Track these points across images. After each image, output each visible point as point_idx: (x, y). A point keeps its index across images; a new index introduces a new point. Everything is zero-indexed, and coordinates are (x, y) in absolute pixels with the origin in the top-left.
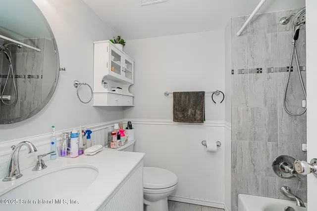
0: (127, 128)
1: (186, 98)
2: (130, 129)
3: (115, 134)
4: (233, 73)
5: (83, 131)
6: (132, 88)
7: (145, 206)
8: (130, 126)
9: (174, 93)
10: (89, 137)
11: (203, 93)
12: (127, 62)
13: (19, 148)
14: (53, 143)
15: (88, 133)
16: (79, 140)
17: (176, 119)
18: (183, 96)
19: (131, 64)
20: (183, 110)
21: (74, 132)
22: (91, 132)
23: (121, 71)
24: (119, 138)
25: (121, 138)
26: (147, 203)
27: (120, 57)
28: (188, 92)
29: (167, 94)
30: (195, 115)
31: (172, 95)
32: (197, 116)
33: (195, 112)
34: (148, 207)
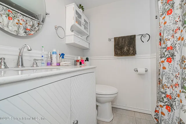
0: (86, 61)
1: (123, 40)
2: (87, 61)
3: (78, 61)
4: (156, 18)
5: (59, 54)
6: (89, 38)
7: (97, 106)
8: (87, 60)
9: (114, 38)
10: (63, 57)
11: (135, 36)
12: (85, 21)
13: (23, 48)
14: (42, 56)
15: (62, 55)
16: (57, 56)
17: (116, 54)
18: (120, 39)
19: (88, 23)
20: (121, 49)
21: (54, 51)
22: (64, 55)
23: (82, 24)
24: (81, 64)
25: (82, 64)
26: (98, 104)
27: (81, 16)
28: (124, 36)
29: (110, 40)
30: (129, 51)
31: (113, 39)
32: (130, 51)
33: (129, 49)
34: (99, 107)
